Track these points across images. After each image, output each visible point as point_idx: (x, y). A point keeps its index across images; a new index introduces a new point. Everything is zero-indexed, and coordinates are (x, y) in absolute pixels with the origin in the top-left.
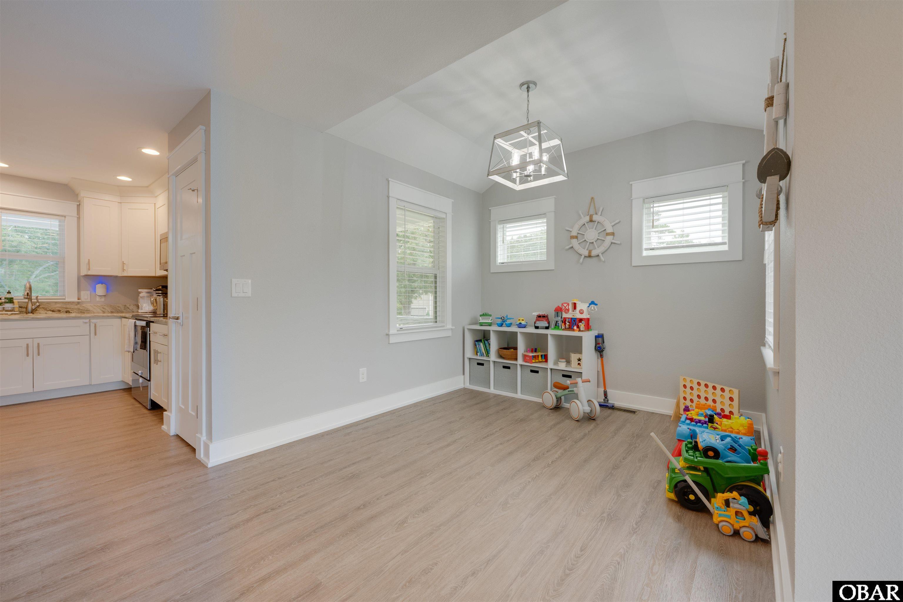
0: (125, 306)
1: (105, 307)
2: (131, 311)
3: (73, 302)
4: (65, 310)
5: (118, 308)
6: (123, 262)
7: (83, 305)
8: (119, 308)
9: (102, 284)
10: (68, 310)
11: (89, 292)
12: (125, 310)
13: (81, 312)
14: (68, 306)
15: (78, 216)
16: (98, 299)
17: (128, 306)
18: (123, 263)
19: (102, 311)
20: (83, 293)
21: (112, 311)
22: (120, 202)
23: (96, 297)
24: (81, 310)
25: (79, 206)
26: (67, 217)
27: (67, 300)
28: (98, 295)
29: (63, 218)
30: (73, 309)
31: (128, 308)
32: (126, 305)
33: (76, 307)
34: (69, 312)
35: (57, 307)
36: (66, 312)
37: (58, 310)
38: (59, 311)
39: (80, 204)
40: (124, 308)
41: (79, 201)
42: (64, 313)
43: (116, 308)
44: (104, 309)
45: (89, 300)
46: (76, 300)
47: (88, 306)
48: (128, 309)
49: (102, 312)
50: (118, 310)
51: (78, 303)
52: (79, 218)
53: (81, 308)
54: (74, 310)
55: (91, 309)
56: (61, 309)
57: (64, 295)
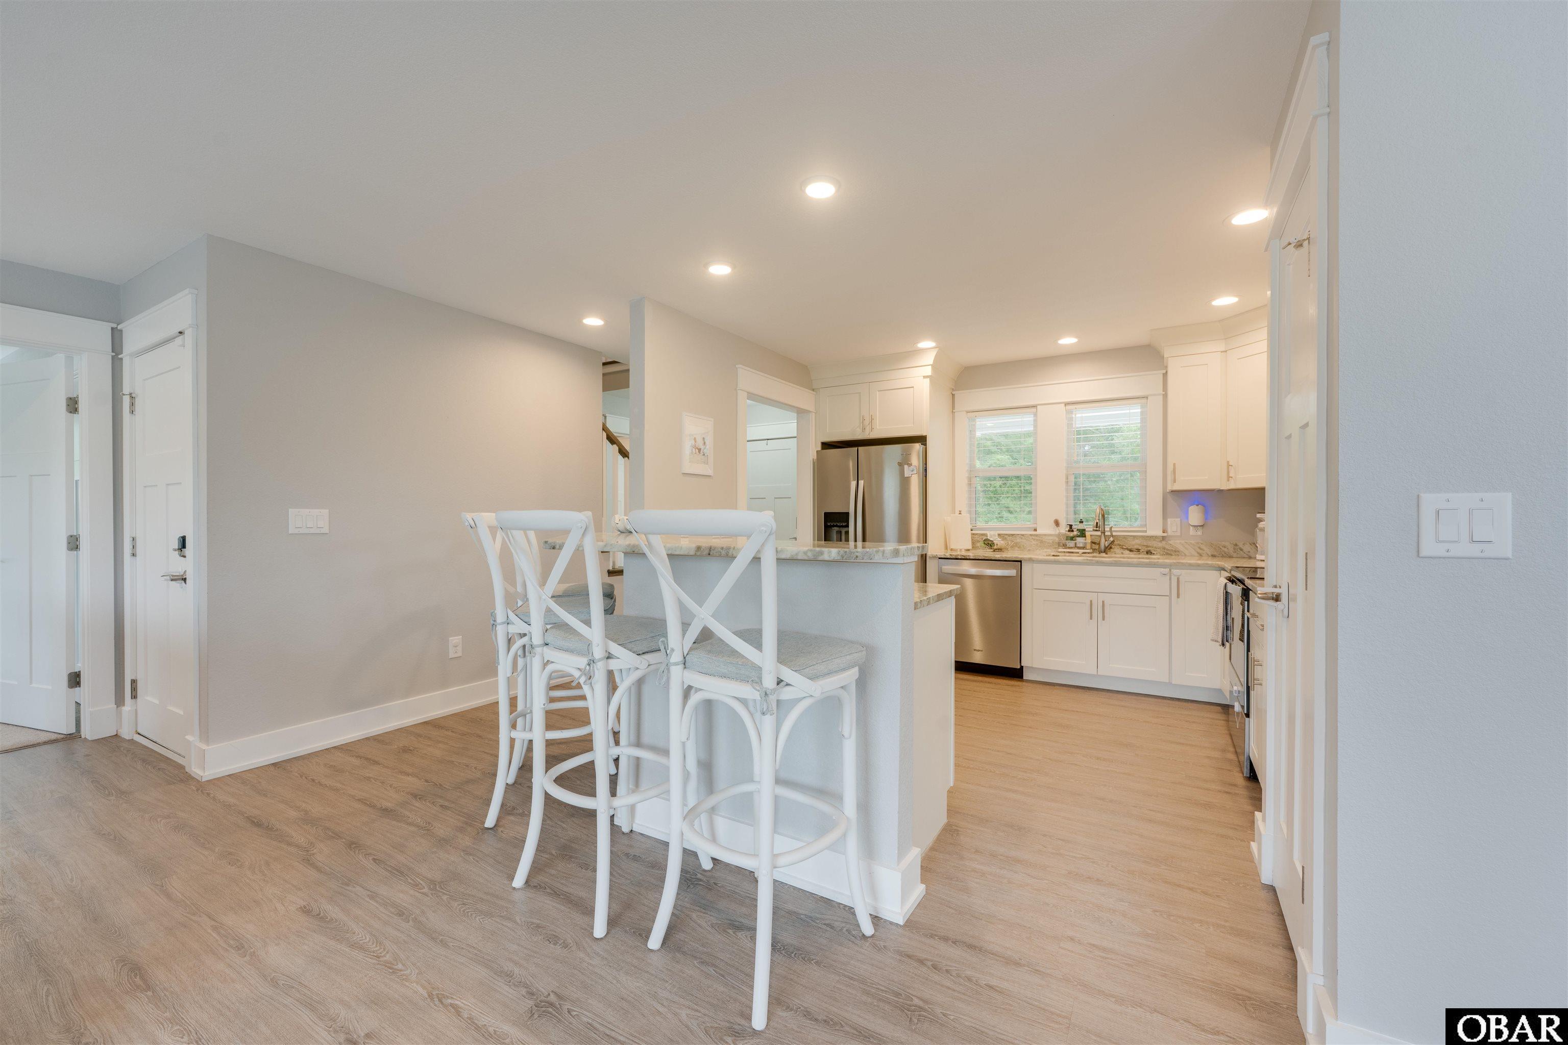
0: (1236, 545)
1: (1203, 547)
2: (1247, 556)
3: (1156, 537)
4: (1146, 549)
5: (1223, 549)
6: (1228, 462)
7: (1170, 542)
8: (1226, 550)
9: (1197, 505)
10: (1149, 549)
11: (1179, 519)
12: (1235, 552)
13: (1167, 554)
14: (1150, 543)
15: (1164, 393)
16: (1192, 531)
17: (1241, 545)
18: (1229, 465)
19: (1198, 553)
20: (1169, 520)
21: (1213, 553)
22: (1224, 350)
23: (1189, 528)
24: (1168, 550)
25: (1165, 375)
26: (1149, 397)
27: (1149, 533)
28: (1191, 526)
29: (1144, 401)
30: (1156, 548)
31: (1241, 550)
32: (1238, 544)
33: (1160, 545)
34: (1151, 553)
35: (1135, 544)
36: (1147, 553)
37: (1136, 549)
38: (1138, 550)
39: (1167, 372)
40: (1234, 549)
41: (1166, 367)
42: (1144, 554)
43: (1221, 548)
44: (1201, 549)
45: (1179, 534)
46: (1160, 533)
47: (1177, 543)
48: (1242, 552)
49: (1197, 555)
50: (1223, 553)
51: (1164, 538)
52: (1165, 396)
53: (1167, 547)
54: (1158, 550)
55: (1181, 548)
56: (1140, 548)
57: (1146, 525)
